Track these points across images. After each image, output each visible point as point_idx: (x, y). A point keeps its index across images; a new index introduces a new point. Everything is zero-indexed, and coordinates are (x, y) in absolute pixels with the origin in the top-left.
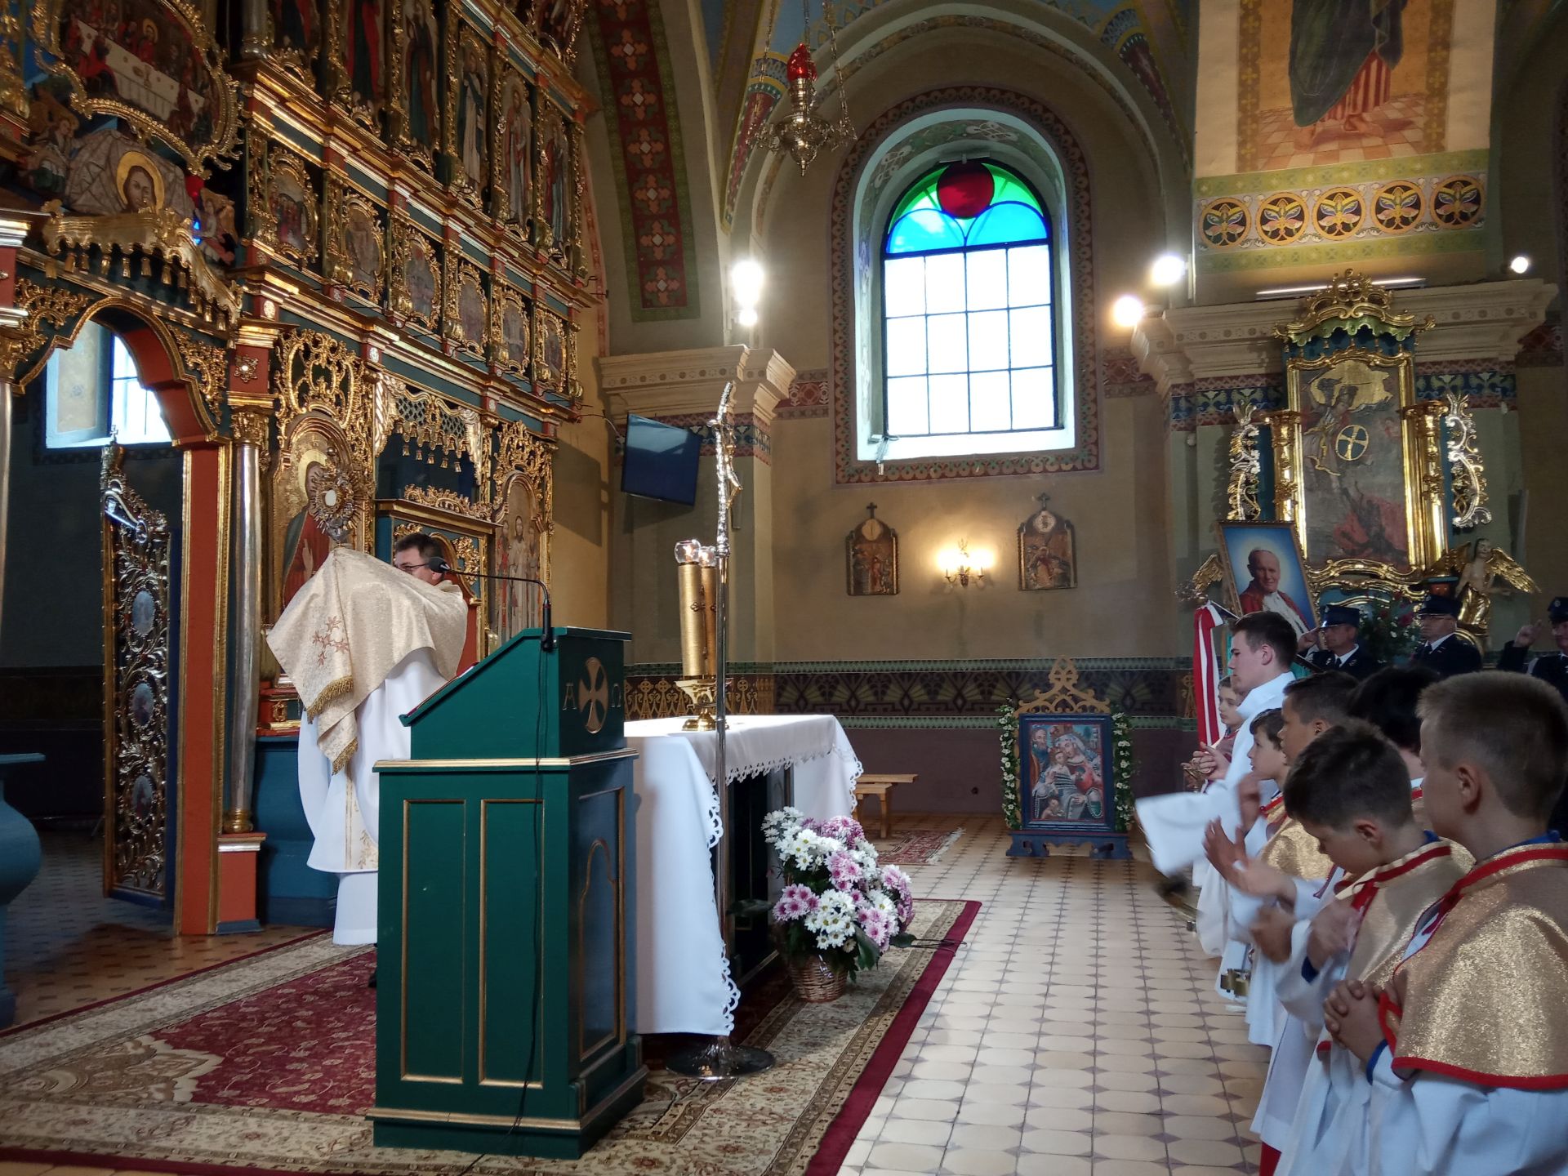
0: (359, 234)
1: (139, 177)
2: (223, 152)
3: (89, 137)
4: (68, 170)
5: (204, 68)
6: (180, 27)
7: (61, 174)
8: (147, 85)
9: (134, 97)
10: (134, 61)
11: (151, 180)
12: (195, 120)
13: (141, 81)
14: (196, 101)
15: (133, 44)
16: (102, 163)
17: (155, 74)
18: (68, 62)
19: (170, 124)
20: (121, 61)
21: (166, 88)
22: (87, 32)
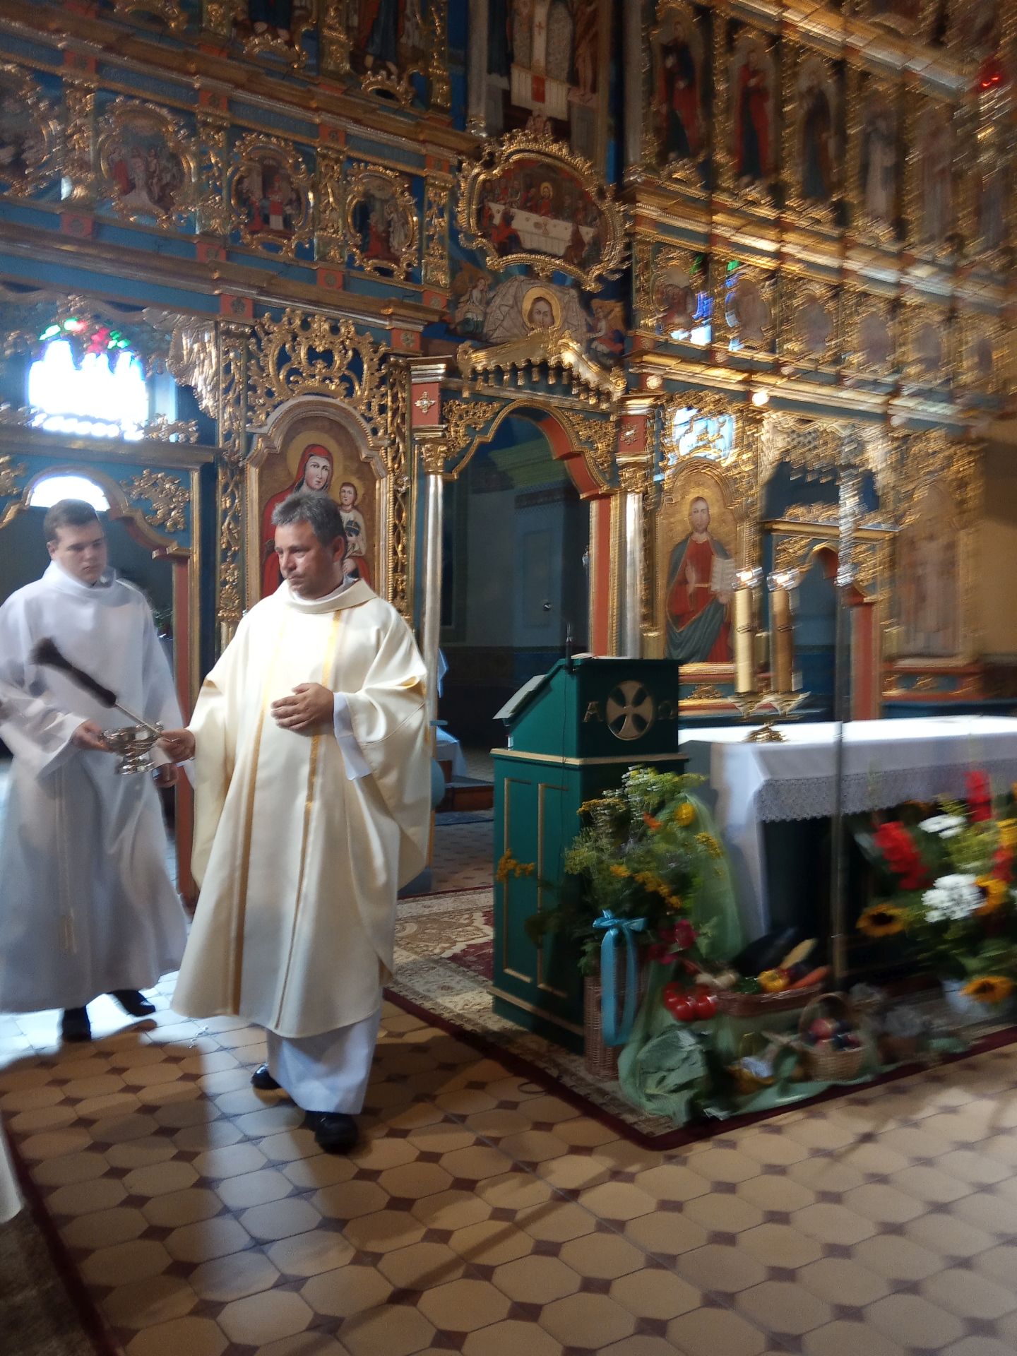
1: (542, 306)
2: (612, 266)
3: (502, 289)
4: (485, 314)
5: (594, 204)
6: (573, 179)
8: (546, 234)
12: (586, 248)
13: (541, 231)
14: (587, 234)
15: (532, 206)
16: (511, 303)
19: (566, 257)
20: (524, 222)
21: (561, 230)
22: (497, 209)
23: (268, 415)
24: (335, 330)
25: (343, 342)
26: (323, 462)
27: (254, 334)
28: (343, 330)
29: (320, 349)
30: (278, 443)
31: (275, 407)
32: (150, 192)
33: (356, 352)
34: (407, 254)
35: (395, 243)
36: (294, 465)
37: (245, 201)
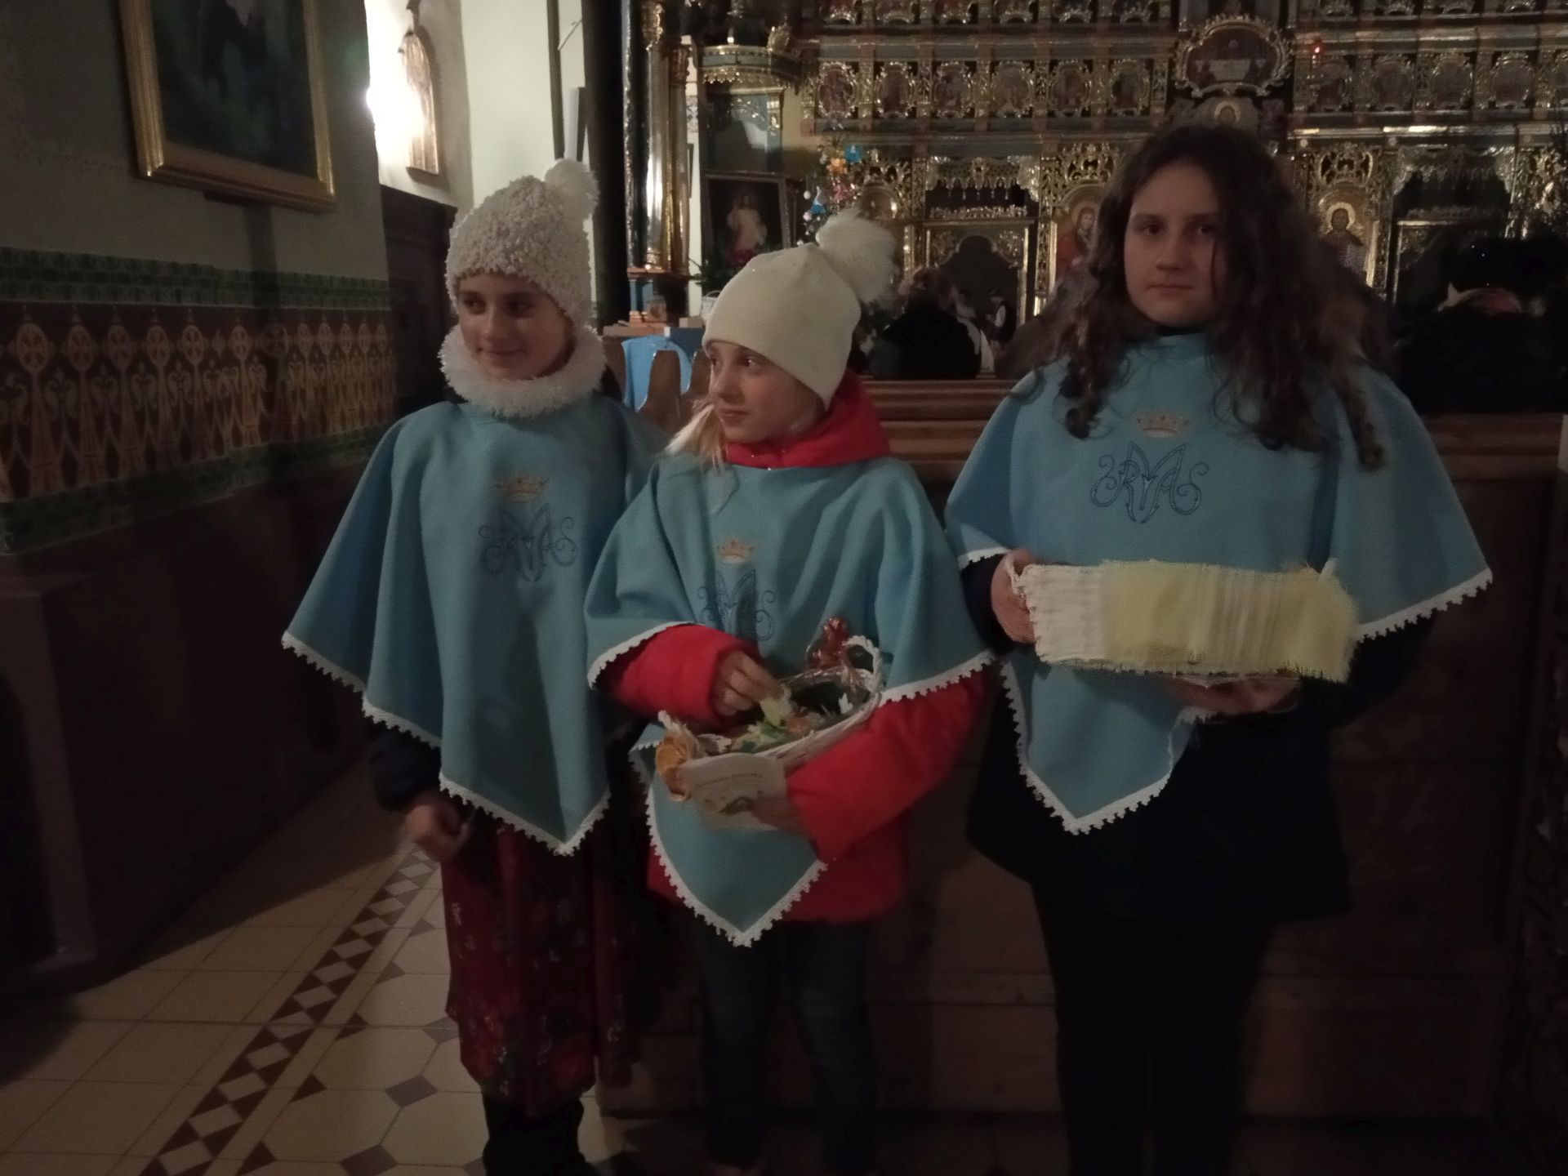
1: (1227, 111)
2: (1278, 78)
3: (1200, 105)
5: (1267, 44)
6: (1252, 33)
8: (1232, 68)
9: (1224, 78)
10: (1224, 62)
11: (1233, 110)
12: (1260, 71)
13: (1228, 69)
15: (1223, 56)
17: (1235, 62)
18: (1191, 80)
19: (1245, 81)
20: (1218, 67)
21: (1242, 66)
22: (1199, 64)
23: (1063, 197)
24: (1099, 149)
25: (1103, 155)
26: (1089, 216)
27: (1058, 159)
28: (1103, 148)
29: (1090, 160)
30: (1067, 209)
31: (1067, 192)
32: (1013, 102)
33: (1110, 160)
34: (1142, 101)
35: (1135, 97)
36: (1075, 218)
37: (1056, 95)
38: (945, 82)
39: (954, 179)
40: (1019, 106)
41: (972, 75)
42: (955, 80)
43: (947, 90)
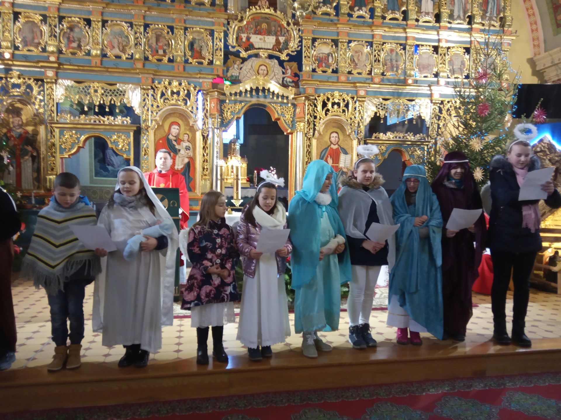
0: (357, 54)
1: (263, 67)
2: (293, 50)
3: (246, 63)
4: (240, 73)
5: (285, 28)
6: (275, 21)
7: (238, 75)
8: (265, 41)
9: (260, 47)
10: (259, 37)
11: (266, 67)
12: (282, 44)
13: (262, 41)
14: (282, 39)
15: (258, 32)
16: (250, 67)
17: (266, 37)
18: (239, 46)
19: (273, 49)
20: (255, 39)
21: (271, 40)
22: (244, 36)
23: (157, 113)
24: (180, 84)
25: (183, 88)
26: (177, 127)
27: (152, 88)
28: (183, 84)
29: (175, 91)
30: (160, 122)
33: (188, 91)
34: (208, 56)
35: (203, 53)
36: (166, 128)
37: (150, 47)
38: (68, 31)
39: (77, 97)
40: (124, 51)
41: (89, 28)
42: (76, 30)
43: (71, 36)
